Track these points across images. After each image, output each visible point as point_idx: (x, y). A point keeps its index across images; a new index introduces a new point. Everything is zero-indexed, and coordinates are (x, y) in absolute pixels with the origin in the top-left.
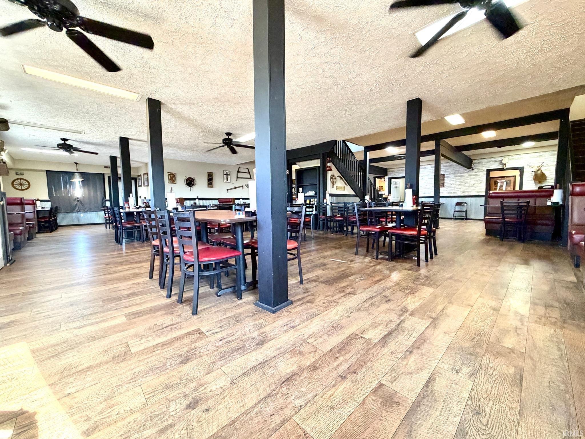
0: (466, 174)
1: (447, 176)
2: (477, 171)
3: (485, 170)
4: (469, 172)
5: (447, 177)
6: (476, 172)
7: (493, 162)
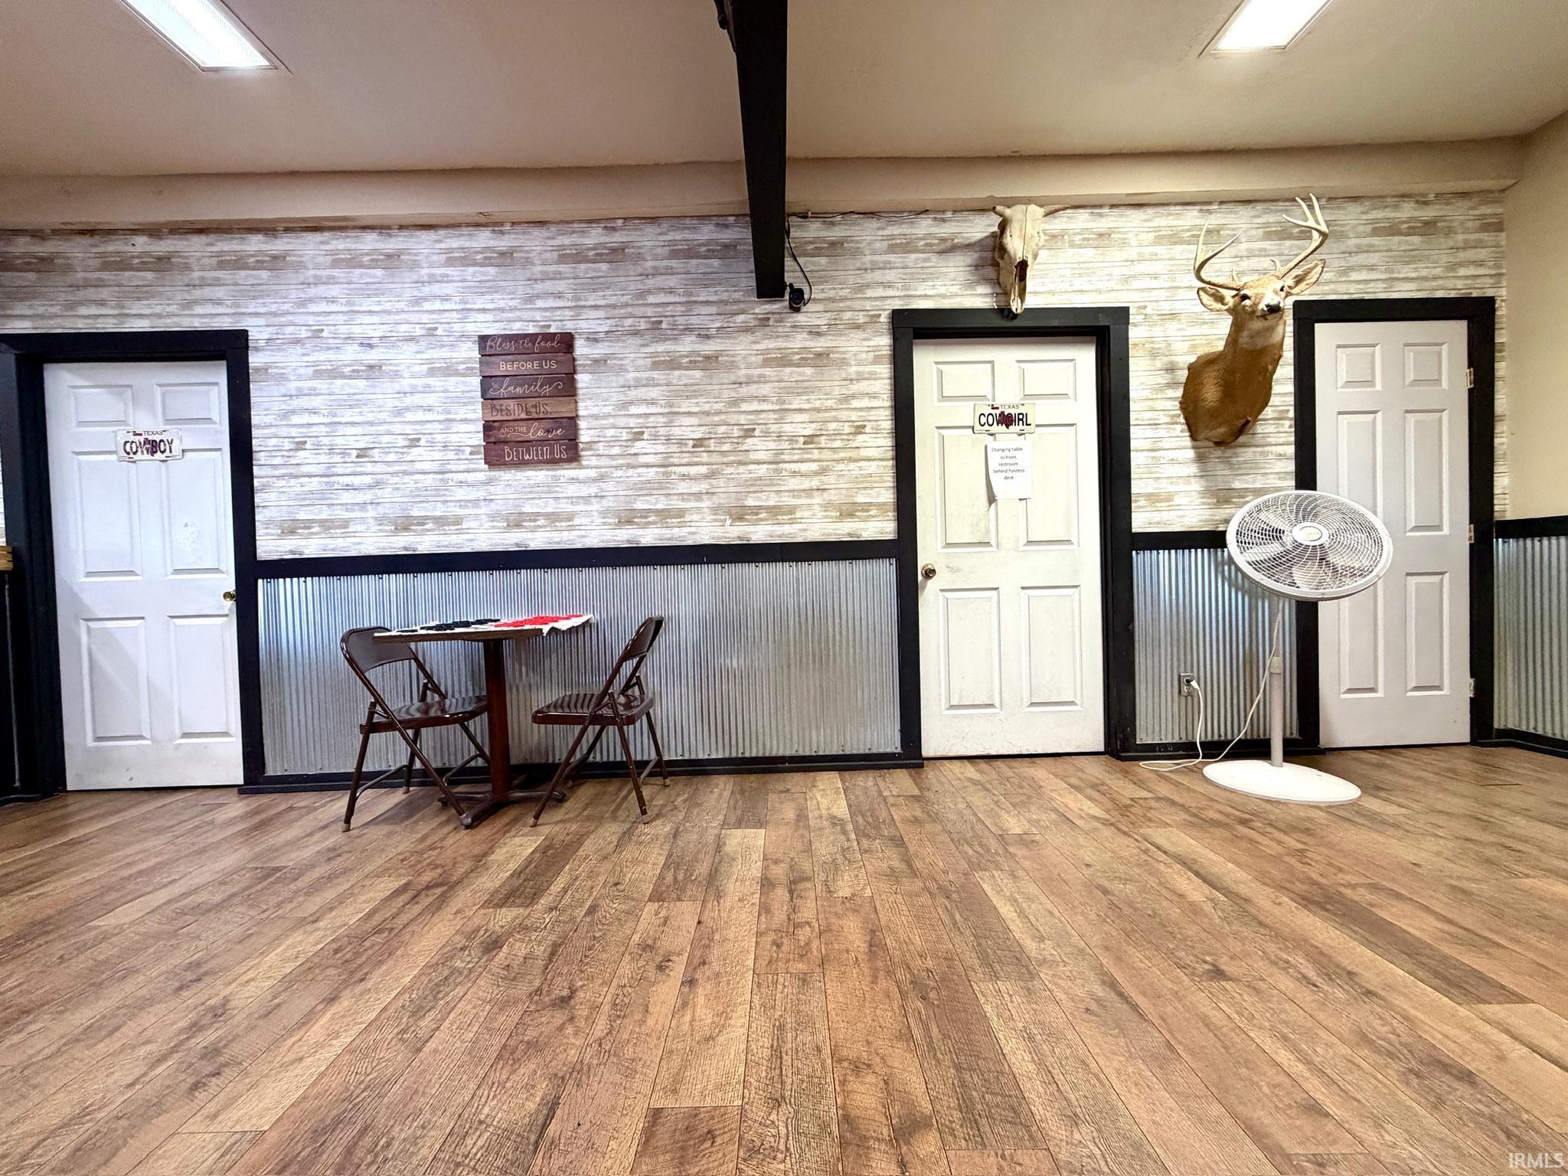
0: (745, 339)
1: (599, 350)
2: (822, 321)
3: (884, 318)
4: (764, 322)
5: (599, 363)
6: (815, 333)
7: (929, 248)
